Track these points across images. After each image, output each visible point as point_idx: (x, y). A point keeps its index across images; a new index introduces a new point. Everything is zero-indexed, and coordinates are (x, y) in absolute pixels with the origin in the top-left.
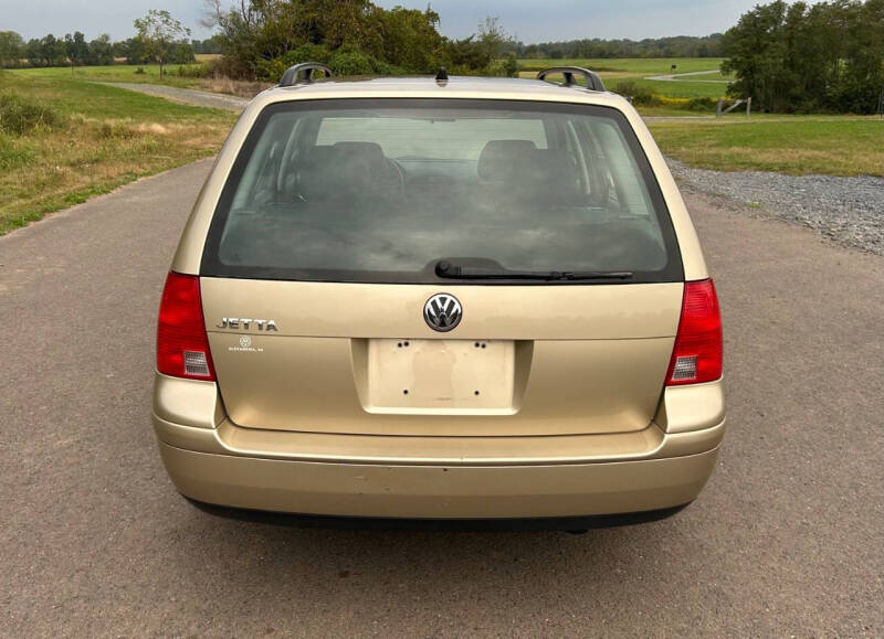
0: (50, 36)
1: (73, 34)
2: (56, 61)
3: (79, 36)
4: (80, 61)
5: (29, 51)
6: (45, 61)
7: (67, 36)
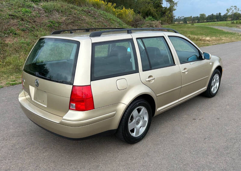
0: (213, 14)
1: (218, 13)
2: (213, 20)
3: (220, 14)
4: (219, 20)
5: (207, 18)
6: (210, 21)
7: (217, 14)
